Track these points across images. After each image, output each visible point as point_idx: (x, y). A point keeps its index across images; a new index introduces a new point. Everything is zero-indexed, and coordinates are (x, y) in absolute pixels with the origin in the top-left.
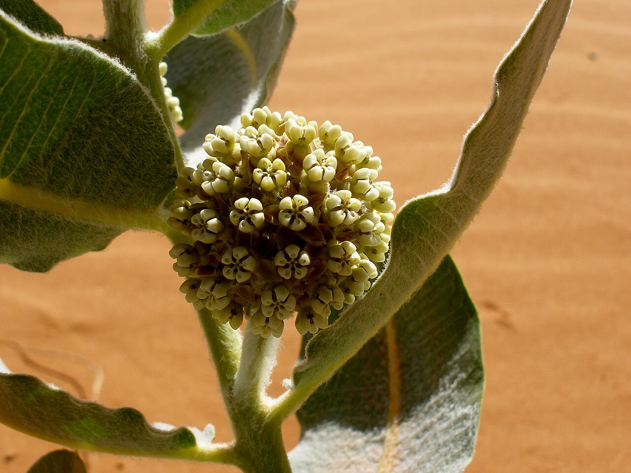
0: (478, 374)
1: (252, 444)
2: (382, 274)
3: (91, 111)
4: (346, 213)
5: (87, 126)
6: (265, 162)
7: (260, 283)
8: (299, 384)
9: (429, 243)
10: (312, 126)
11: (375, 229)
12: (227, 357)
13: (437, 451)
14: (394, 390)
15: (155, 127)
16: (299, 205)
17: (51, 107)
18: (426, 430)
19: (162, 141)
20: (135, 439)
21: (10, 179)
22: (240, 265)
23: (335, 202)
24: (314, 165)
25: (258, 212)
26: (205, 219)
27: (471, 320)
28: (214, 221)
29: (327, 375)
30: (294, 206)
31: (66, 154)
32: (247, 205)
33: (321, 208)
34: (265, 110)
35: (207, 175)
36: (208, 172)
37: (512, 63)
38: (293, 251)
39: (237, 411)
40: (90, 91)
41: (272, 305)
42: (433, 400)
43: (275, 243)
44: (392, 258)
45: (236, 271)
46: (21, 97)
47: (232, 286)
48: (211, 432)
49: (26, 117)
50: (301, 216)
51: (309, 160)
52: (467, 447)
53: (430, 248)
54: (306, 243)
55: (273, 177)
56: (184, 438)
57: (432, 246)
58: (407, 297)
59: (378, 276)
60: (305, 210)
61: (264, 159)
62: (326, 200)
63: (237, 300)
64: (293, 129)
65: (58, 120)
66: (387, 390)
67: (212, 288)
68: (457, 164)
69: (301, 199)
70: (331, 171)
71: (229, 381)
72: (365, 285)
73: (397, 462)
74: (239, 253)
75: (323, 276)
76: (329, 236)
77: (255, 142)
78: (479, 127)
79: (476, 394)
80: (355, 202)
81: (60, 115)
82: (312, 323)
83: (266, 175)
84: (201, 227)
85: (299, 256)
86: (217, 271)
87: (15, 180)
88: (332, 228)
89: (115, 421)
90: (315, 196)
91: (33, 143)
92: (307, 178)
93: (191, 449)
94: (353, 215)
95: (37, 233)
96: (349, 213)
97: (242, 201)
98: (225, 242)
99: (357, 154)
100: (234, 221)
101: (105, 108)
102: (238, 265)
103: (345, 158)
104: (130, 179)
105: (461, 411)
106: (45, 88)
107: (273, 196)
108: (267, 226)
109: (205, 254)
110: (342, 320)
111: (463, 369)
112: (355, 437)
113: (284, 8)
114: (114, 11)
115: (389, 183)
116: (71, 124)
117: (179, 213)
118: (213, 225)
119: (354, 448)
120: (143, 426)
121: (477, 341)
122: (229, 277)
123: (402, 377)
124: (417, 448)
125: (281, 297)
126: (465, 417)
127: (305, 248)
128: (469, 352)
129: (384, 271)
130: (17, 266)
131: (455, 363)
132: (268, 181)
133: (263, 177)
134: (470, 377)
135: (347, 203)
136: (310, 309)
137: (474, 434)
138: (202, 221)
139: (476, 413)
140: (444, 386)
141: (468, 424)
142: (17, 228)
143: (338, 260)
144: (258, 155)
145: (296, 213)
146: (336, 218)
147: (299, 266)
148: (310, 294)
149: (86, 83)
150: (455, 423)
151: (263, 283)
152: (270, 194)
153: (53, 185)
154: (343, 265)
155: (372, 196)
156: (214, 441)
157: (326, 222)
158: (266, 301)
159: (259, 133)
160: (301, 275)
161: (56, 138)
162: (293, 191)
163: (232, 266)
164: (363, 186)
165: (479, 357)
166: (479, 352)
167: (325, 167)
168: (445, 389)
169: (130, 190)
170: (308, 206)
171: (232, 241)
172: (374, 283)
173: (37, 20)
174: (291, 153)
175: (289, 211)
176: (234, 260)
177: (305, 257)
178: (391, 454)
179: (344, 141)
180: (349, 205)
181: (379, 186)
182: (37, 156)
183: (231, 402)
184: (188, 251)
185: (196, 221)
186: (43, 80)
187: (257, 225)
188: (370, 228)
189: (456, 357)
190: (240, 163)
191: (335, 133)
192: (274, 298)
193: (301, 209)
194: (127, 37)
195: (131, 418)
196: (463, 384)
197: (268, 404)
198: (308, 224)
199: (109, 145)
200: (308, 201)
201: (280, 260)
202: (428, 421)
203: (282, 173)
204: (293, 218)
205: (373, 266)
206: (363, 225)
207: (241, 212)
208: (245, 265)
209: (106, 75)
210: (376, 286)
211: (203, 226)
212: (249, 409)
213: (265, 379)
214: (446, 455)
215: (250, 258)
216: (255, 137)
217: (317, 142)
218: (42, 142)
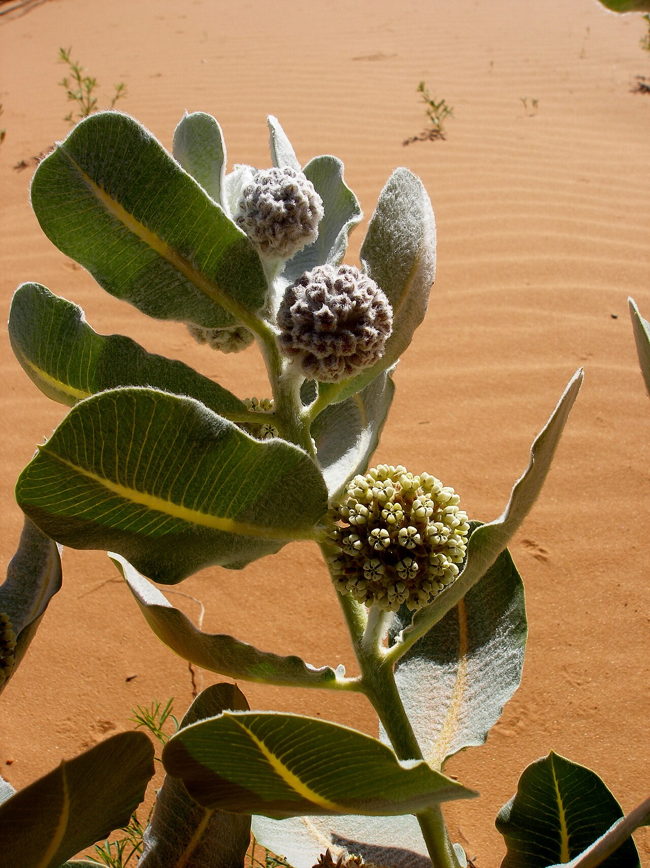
0: (523, 626)
1: (374, 678)
2: (462, 573)
3: (282, 477)
4: (440, 537)
5: (280, 486)
6: (389, 505)
7: (386, 580)
8: (406, 640)
9: (491, 550)
10: (417, 480)
11: (457, 544)
12: (357, 622)
13: (495, 680)
14: (463, 636)
15: (318, 482)
16: (411, 533)
17: (260, 477)
18: (486, 665)
19: (322, 489)
20: (295, 676)
21: (233, 519)
22: (375, 570)
23: (434, 531)
24: (420, 507)
25: (386, 538)
26: (352, 541)
27: (518, 587)
28: (358, 542)
29: (423, 633)
30: (409, 534)
31: (267, 502)
32: (379, 533)
33: (424, 533)
34: (385, 467)
35: (352, 512)
36: (352, 510)
37: (542, 439)
38: (408, 562)
39: (364, 657)
40: (283, 465)
41: (395, 595)
42: (491, 643)
43: (396, 555)
44: (468, 563)
45: (372, 574)
46: (244, 473)
47: (369, 582)
48: (343, 670)
49: (246, 485)
50: (412, 540)
51: (416, 504)
52: (515, 678)
53: (491, 552)
54: (415, 555)
55: (394, 515)
56: (328, 675)
57: (493, 552)
58: (476, 581)
59: (460, 573)
60: (415, 536)
61: (389, 503)
62: (428, 528)
63: (369, 589)
64: (405, 482)
65: (264, 484)
66: (458, 636)
67: (356, 584)
68: (509, 504)
69: (412, 529)
70: (430, 510)
71: (358, 637)
72: (451, 579)
73: (467, 687)
74: (375, 563)
75: (425, 575)
76: (429, 550)
77: (382, 492)
78: (522, 481)
79: (522, 641)
80: (446, 529)
81: (265, 481)
82: (418, 603)
83: (390, 514)
84: (349, 545)
85: (412, 564)
86: (358, 572)
87: (236, 519)
88: (431, 545)
89: (284, 664)
90: (420, 525)
91: (248, 498)
92: (415, 514)
93: (332, 682)
94: (445, 539)
95: (243, 548)
96: (442, 537)
97: (376, 531)
98: (364, 554)
99: (445, 496)
100: (371, 543)
101: (290, 475)
102: (373, 570)
103: (438, 499)
104: (301, 513)
105: (511, 652)
106: (258, 467)
107: (394, 526)
108: (391, 545)
109: (350, 561)
110: (436, 601)
111: (512, 622)
112: (436, 670)
113: (386, 376)
114: (280, 395)
115: (465, 512)
116: (271, 486)
117: (334, 535)
118: (358, 545)
119: (435, 678)
120: (302, 667)
121: (522, 602)
122: (368, 578)
123: (468, 626)
124: (481, 678)
125: (400, 590)
126: (514, 656)
127: (415, 559)
128: (517, 610)
129: (463, 571)
130: (224, 566)
131: (507, 618)
132: (391, 518)
133: (388, 515)
134: (517, 628)
135: (441, 531)
136: (416, 594)
137: (520, 668)
138: (350, 542)
139: (522, 654)
140: (499, 634)
141: (516, 661)
142: (232, 546)
143: (435, 566)
144: (385, 499)
145: (410, 538)
146: (434, 540)
147: (411, 571)
148: (417, 586)
149: (281, 462)
150: (508, 661)
151: (388, 580)
152: (393, 525)
153: (257, 521)
154: (438, 569)
155: (455, 524)
156: (345, 677)
157: (427, 542)
158: (391, 592)
159: (385, 485)
160: (413, 576)
161: (262, 494)
162: (407, 523)
163: (369, 571)
164: (450, 518)
165: (524, 614)
166: (523, 610)
167: (426, 508)
168: (500, 636)
169: (300, 519)
170: (417, 533)
171: (368, 553)
172: (457, 579)
173: (232, 404)
174: (404, 497)
175: (406, 537)
176: (371, 567)
177: (416, 565)
178: (462, 682)
179: (437, 489)
180: (442, 532)
181: (460, 517)
182: (250, 505)
183: (359, 651)
184: (339, 559)
185: (346, 542)
186: (257, 463)
187: (386, 546)
188: (454, 545)
189: (507, 613)
190: (372, 503)
191: (431, 481)
192: (396, 591)
193: (413, 535)
194: (289, 412)
195: (295, 662)
196: (512, 632)
197: (384, 652)
198: (417, 545)
199: (292, 496)
200: (416, 531)
201: (400, 567)
202: (488, 659)
203: (400, 513)
204: (408, 541)
205: (456, 567)
206: (450, 543)
207: (375, 537)
208: (379, 571)
209: (293, 456)
210: (457, 580)
211: (351, 545)
212: (372, 656)
213: (384, 635)
214: (501, 683)
215: (381, 566)
216: (382, 488)
217: (420, 489)
218: (254, 497)
